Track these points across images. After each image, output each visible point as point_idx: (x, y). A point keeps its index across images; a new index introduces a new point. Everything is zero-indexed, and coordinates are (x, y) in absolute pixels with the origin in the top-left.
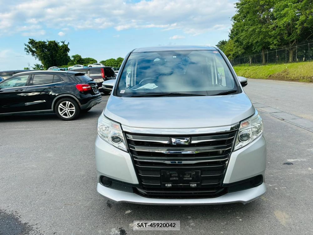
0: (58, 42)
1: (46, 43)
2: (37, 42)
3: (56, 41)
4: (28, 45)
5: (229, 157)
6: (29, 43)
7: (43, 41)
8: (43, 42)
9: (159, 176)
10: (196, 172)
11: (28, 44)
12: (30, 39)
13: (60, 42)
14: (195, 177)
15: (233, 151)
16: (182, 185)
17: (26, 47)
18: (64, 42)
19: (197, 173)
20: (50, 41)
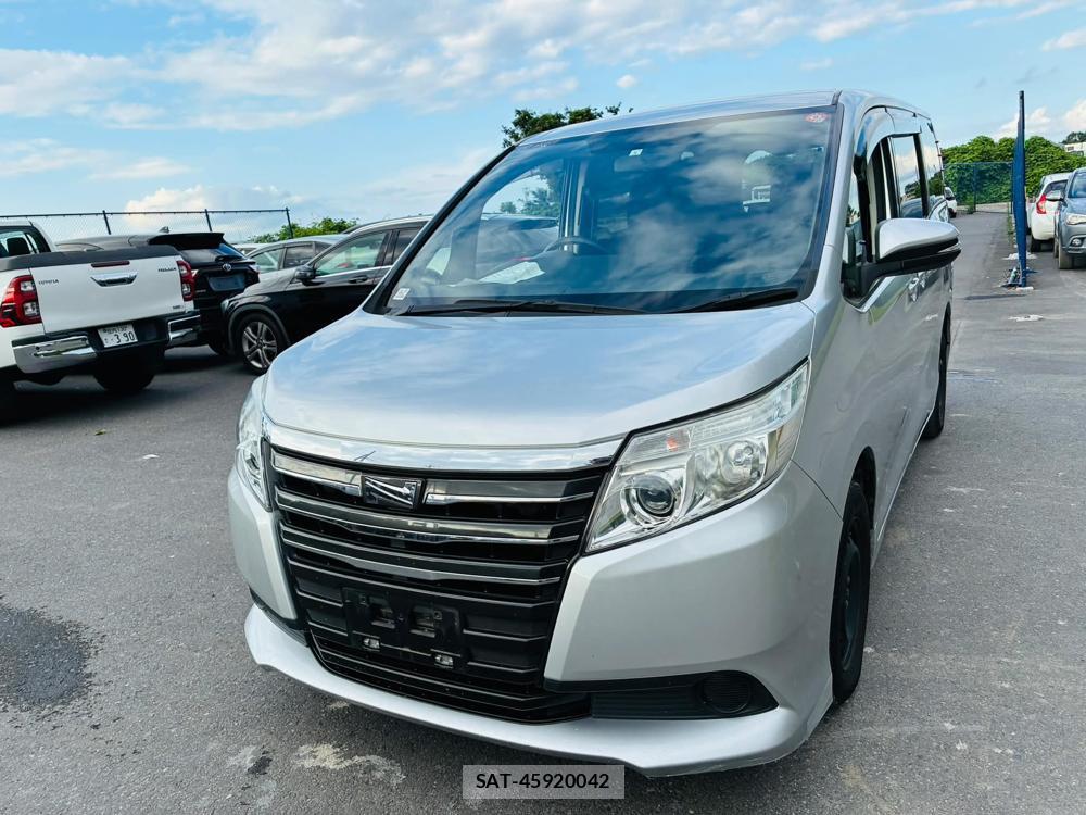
0: (598, 111)
1: (564, 118)
2: (537, 119)
3: (592, 107)
4: (513, 132)
5: (565, 574)
6: (516, 124)
7: (553, 114)
8: (553, 117)
9: (340, 606)
10: (445, 614)
11: (513, 128)
12: (518, 112)
13: (605, 111)
14: (443, 630)
15: (584, 554)
16: (408, 650)
17: (507, 137)
18: (617, 109)
19: (448, 617)
20: (573, 110)
